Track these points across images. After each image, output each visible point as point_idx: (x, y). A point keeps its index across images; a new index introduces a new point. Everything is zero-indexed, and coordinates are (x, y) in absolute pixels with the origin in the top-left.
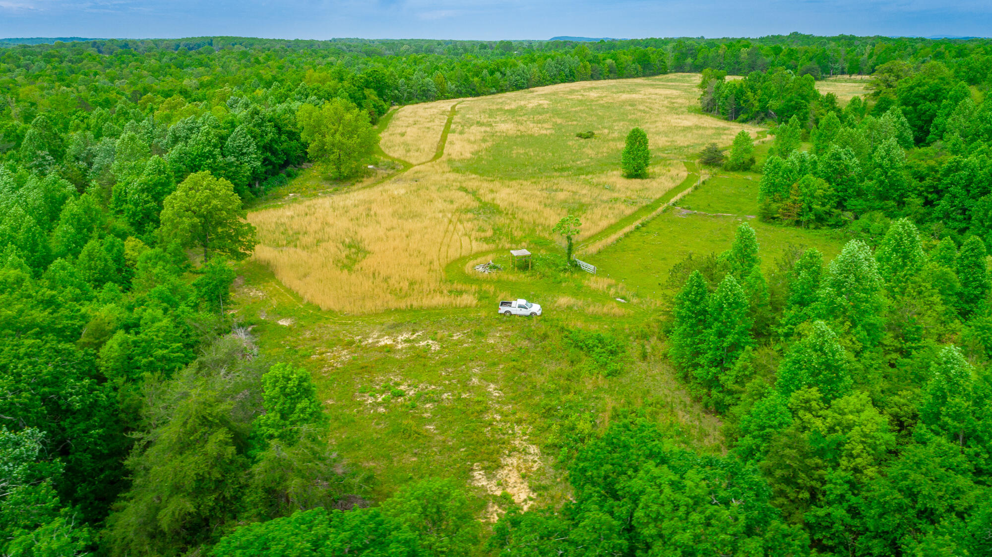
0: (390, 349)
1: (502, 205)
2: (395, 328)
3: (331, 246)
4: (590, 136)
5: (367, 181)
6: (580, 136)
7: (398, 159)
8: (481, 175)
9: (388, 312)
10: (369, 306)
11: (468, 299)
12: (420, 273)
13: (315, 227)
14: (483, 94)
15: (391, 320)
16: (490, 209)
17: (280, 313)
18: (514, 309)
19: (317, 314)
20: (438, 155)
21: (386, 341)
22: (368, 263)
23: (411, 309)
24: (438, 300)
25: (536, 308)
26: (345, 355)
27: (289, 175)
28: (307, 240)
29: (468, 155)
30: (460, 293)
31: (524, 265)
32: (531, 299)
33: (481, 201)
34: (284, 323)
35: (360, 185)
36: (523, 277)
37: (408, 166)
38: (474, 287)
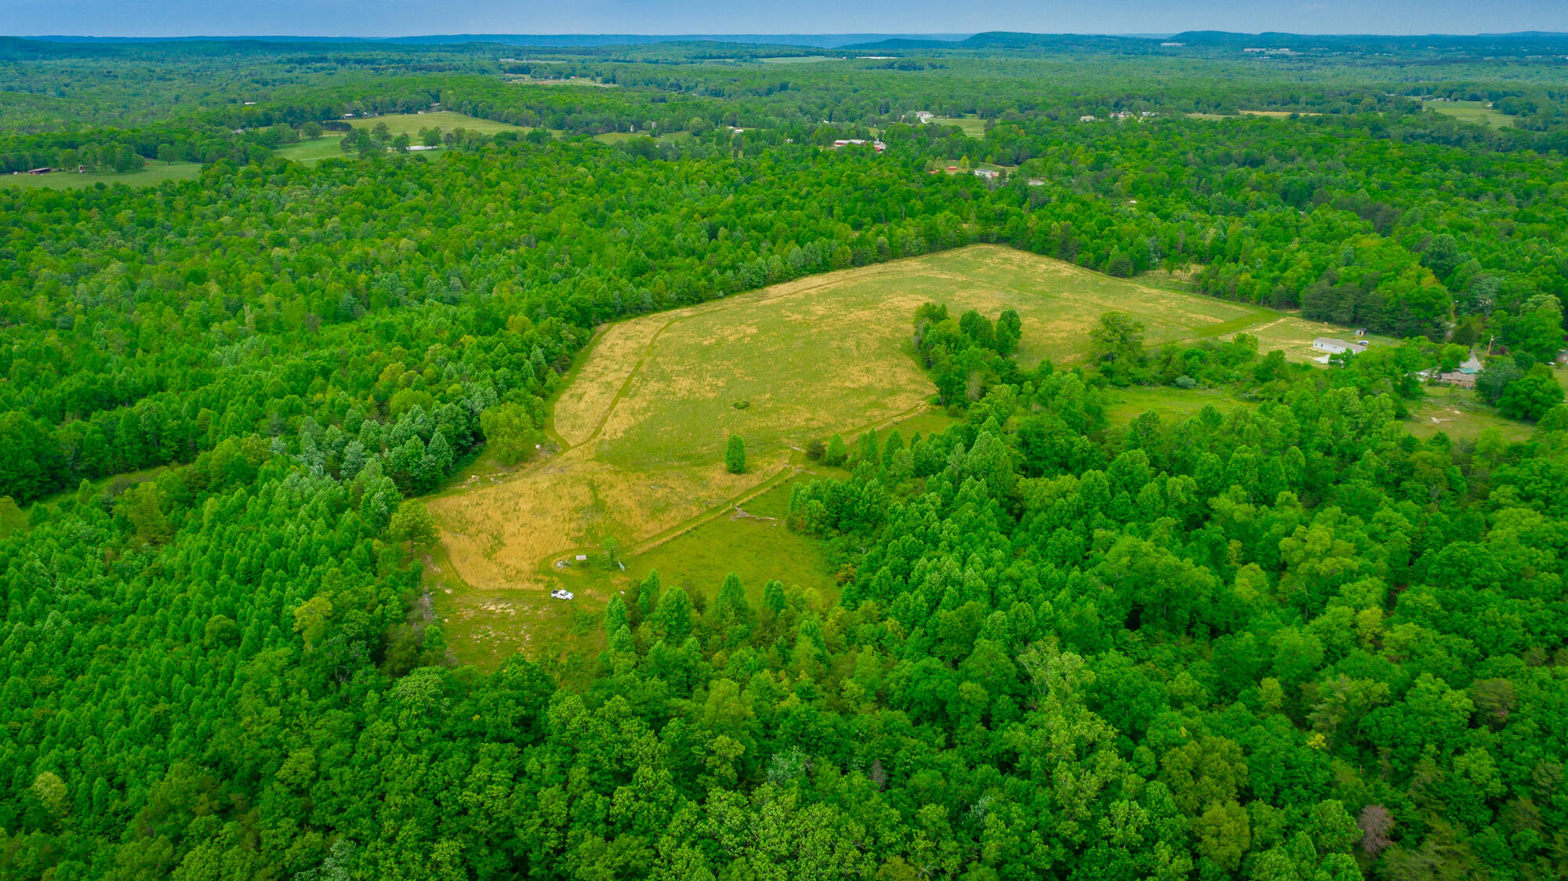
0: (493, 612)
1: (609, 502)
2: (499, 600)
3: (484, 536)
4: (746, 406)
5: (529, 466)
6: (735, 405)
7: (561, 439)
8: (613, 462)
9: (500, 590)
10: (492, 585)
11: (541, 587)
12: (526, 566)
13: (480, 518)
14: (708, 299)
15: (499, 595)
16: (599, 507)
17: (448, 587)
18: (558, 595)
19: (463, 588)
20: (595, 434)
21: (492, 608)
22: (501, 554)
23: (511, 590)
24: (526, 585)
25: (570, 596)
26: (472, 613)
27: (476, 453)
28: (472, 530)
29: (620, 434)
30: (538, 581)
31: (583, 565)
32: (568, 590)
33: (596, 496)
34: (448, 591)
35: (522, 472)
36: (579, 573)
37: (567, 447)
38: (547, 579)
